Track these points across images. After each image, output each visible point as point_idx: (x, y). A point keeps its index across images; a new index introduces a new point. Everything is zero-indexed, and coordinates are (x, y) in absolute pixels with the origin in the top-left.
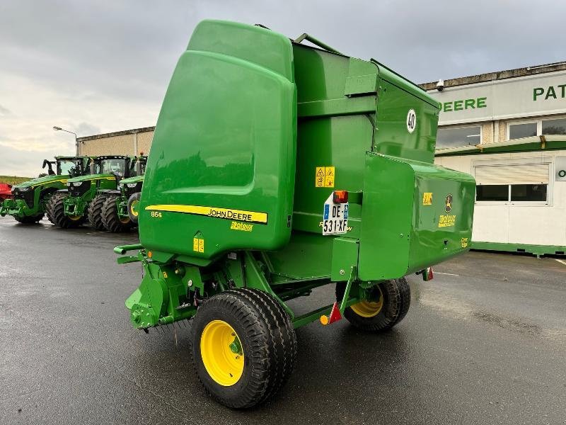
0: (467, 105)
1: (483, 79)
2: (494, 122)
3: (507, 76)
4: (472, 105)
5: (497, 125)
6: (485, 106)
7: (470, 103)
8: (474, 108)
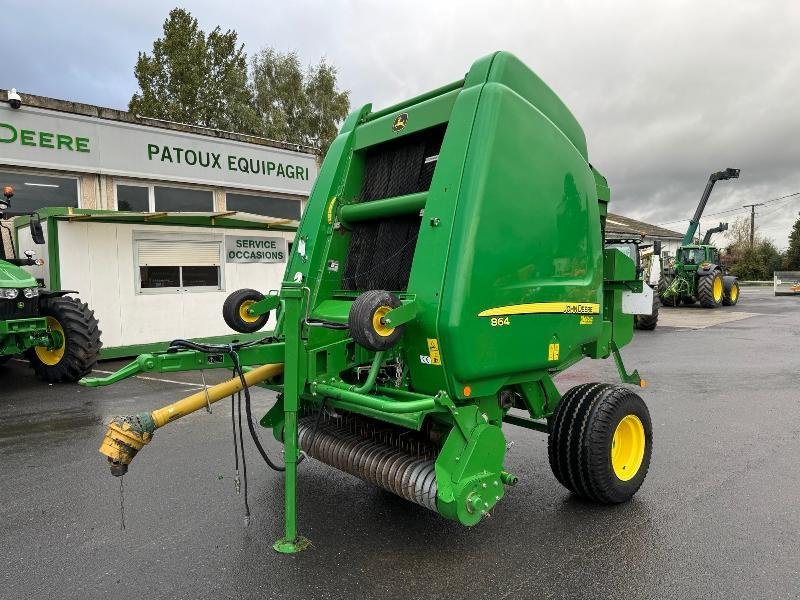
0: (60, 143)
1: (79, 111)
2: (99, 176)
3: (112, 117)
4: (68, 145)
5: (103, 181)
6: (88, 151)
7: (64, 141)
8: (71, 149)
